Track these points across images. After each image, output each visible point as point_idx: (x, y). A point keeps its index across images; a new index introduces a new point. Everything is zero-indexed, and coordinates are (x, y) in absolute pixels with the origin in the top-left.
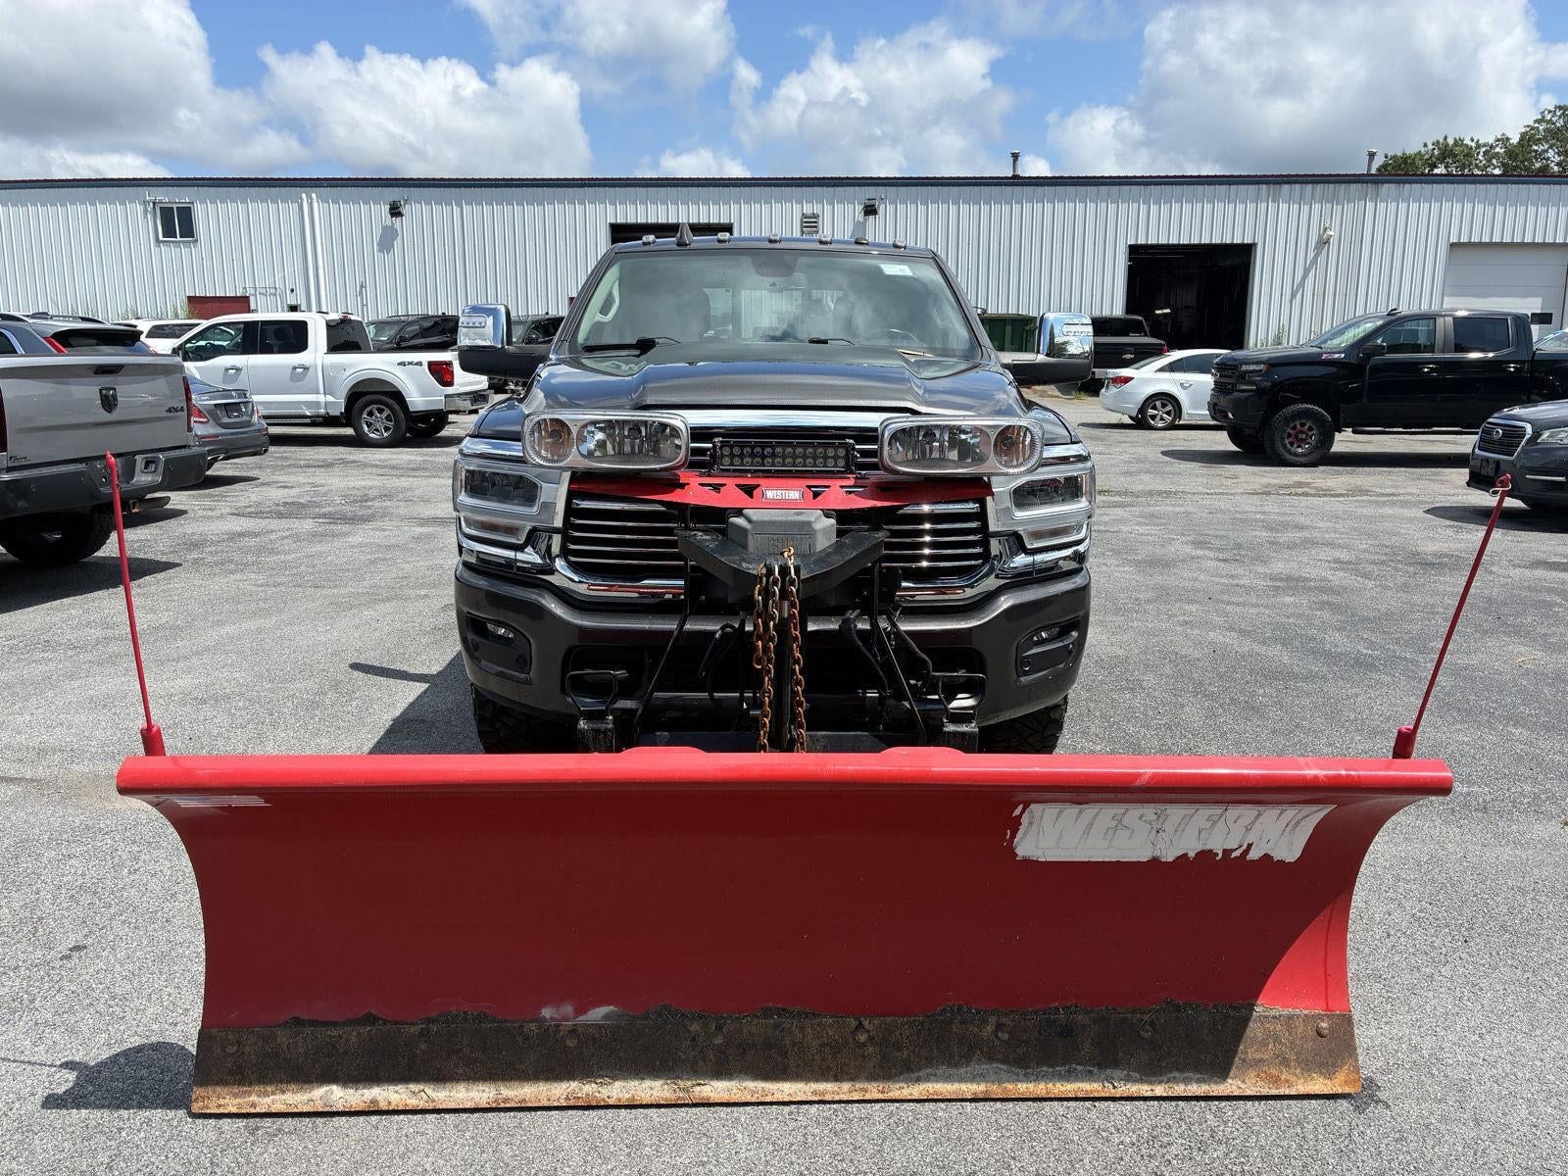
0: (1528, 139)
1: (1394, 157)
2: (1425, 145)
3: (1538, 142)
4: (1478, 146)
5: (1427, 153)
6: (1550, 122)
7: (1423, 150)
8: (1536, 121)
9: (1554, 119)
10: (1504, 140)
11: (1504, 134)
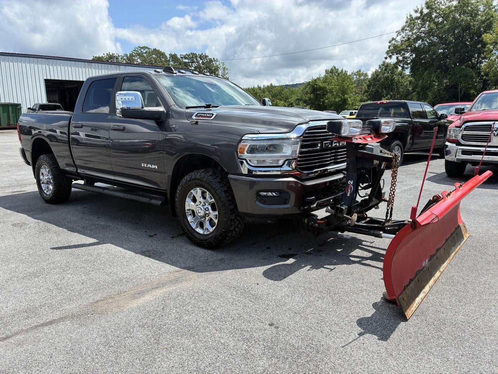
0: (131, 55)
1: (95, 57)
2: (104, 54)
3: (134, 56)
4: (119, 56)
5: (105, 56)
6: (137, 51)
7: (103, 56)
8: (133, 50)
9: (138, 50)
10: (126, 55)
11: (126, 53)
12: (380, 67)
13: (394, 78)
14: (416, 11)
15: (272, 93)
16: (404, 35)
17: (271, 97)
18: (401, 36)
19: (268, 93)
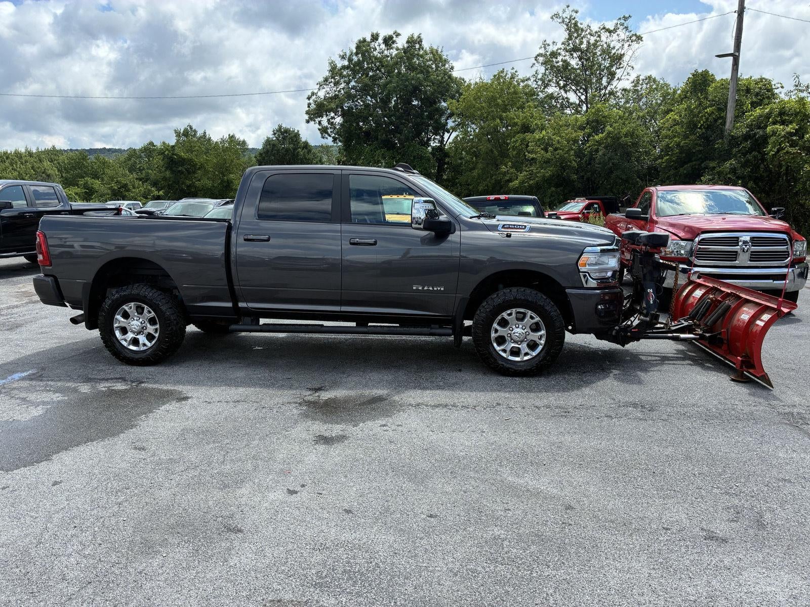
12: (275, 134)
13: (298, 152)
14: (343, 57)
15: (59, 163)
16: (328, 89)
17: (56, 171)
18: (324, 90)
19: (49, 163)
